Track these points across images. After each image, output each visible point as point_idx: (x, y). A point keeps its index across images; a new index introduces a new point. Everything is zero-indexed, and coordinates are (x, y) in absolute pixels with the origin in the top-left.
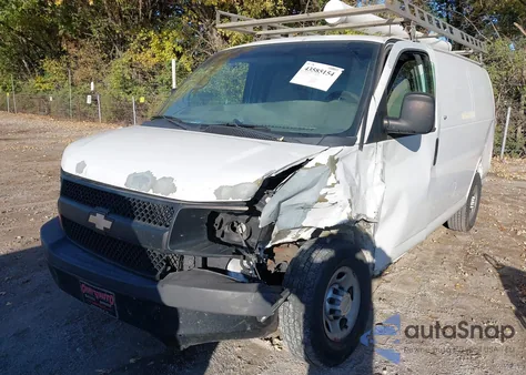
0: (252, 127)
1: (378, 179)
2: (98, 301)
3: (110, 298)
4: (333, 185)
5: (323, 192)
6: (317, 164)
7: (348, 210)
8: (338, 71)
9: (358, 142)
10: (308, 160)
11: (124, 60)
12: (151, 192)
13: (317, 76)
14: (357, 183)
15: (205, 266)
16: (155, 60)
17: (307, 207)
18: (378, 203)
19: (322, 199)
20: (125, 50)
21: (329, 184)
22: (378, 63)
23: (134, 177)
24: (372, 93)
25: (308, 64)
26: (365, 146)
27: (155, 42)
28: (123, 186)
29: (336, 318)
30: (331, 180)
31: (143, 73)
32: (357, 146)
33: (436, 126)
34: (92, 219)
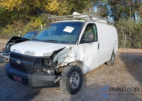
0: (54, 41)
1: (83, 52)
2: (18, 80)
3: (20, 79)
4: (71, 53)
5: (68, 54)
6: (67, 48)
7: (75, 58)
8: (73, 28)
9: (77, 44)
10: (65, 48)
11: (29, 25)
12: (29, 55)
13: (69, 29)
14: (77, 53)
15: (42, 71)
16: (37, 25)
17: (65, 58)
18: (83, 57)
19: (68, 56)
20: (29, 22)
21: (70, 53)
22: (82, 26)
23: (26, 52)
24: (80, 33)
25: (67, 27)
26: (78, 45)
27: (37, 20)
28: (24, 54)
29: (73, 84)
30: (70, 52)
31: (34, 28)
32: (76, 45)
33: (98, 40)
34: (17, 61)
